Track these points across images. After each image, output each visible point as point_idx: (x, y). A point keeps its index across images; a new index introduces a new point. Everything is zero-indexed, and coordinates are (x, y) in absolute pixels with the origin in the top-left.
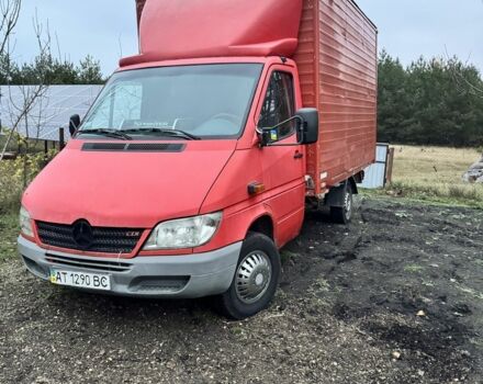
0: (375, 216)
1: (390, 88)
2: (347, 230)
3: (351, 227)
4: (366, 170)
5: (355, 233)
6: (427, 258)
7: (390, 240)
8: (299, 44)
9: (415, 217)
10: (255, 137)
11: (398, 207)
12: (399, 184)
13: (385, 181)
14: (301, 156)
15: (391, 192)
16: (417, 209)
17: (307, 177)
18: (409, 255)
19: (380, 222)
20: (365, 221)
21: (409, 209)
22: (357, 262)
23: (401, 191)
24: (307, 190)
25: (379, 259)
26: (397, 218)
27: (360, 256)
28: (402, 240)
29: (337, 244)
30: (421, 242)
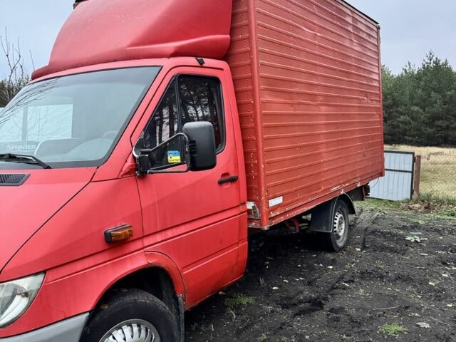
0: (380, 240)
1: (439, 90)
2: (333, 262)
3: (341, 256)
4: (371, 184)
5: (343, 265)
6: (419, 309)
7: (382, 277)
8: (232, 42)
9: (431, 242)
10: (130, 162)
11: (415, 227)
12: (429, 196)
13: (412, 193)
14: (233, 180)
15: (417, 205)
16: (436, 230)
17: (250, 205)
18: (397, 305)
19: (383, 249)
20: (364, 247)
21: (427, 229)
22: (320, 316)
23: (429, 204)
24: (250, 220)
25: (353, 312)
26: (408, 243)
27: (327, 307)
28: (398, 278)
29: (310, 283)
30: (424, 282)
